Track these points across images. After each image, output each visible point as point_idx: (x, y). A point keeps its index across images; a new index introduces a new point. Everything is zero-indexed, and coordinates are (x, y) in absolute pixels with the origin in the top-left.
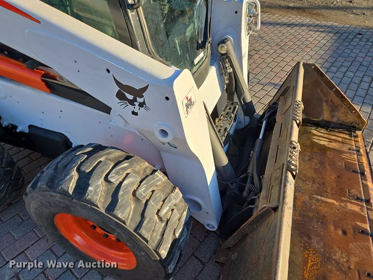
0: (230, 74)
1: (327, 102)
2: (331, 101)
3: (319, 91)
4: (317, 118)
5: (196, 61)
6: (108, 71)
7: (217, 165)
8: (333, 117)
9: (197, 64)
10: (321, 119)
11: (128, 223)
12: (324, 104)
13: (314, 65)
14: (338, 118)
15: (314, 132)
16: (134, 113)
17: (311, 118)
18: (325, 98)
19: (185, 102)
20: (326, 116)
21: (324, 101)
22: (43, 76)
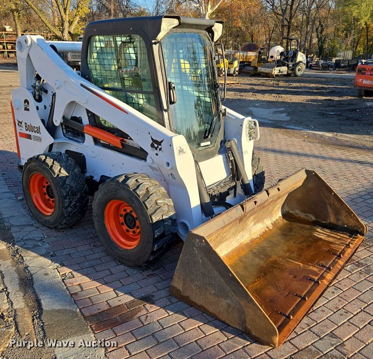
0: (231, 161)
1: (330, 205)
2: (333, 204)
3: (322, 195)
4: (325, 220)
5: (202, 144)
6: (149, 133)
7: (202, 202)
8: (338, 220)
9: (203, 147)
10: (328, 222)
11: (141, 197)
12: (328, 207)
13: (314, 172)
14: (343, 222)
15: (319, 230)
16: (157, 154)
17: (320, 220)
18: (328, 202)
19: (178, 149)
20: (332, 219)
21: (328, 204)
22: (121, 140)
